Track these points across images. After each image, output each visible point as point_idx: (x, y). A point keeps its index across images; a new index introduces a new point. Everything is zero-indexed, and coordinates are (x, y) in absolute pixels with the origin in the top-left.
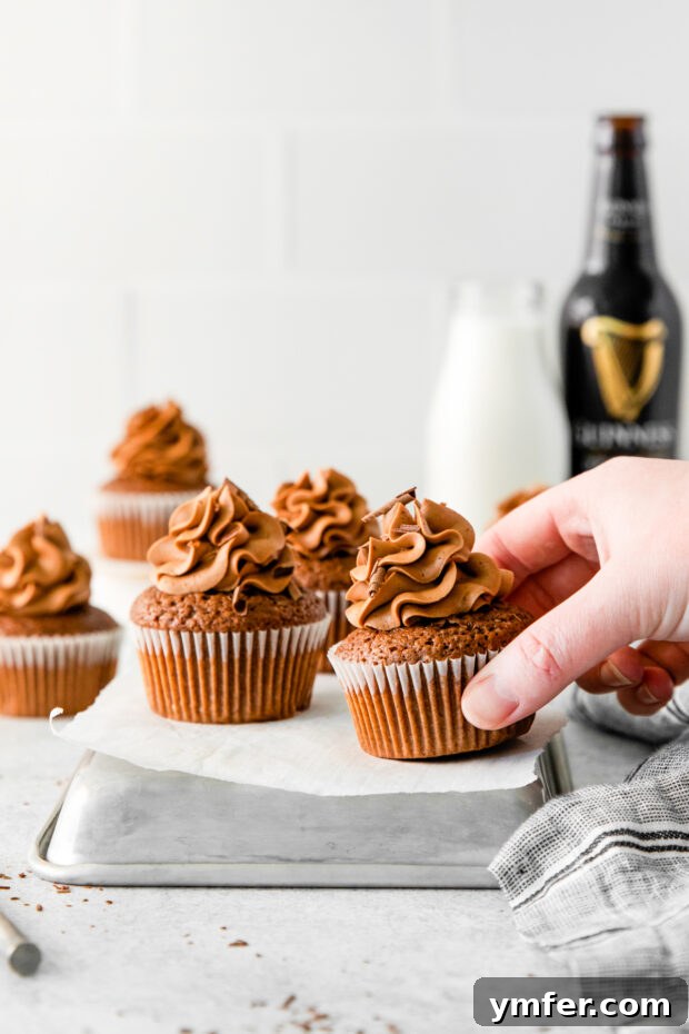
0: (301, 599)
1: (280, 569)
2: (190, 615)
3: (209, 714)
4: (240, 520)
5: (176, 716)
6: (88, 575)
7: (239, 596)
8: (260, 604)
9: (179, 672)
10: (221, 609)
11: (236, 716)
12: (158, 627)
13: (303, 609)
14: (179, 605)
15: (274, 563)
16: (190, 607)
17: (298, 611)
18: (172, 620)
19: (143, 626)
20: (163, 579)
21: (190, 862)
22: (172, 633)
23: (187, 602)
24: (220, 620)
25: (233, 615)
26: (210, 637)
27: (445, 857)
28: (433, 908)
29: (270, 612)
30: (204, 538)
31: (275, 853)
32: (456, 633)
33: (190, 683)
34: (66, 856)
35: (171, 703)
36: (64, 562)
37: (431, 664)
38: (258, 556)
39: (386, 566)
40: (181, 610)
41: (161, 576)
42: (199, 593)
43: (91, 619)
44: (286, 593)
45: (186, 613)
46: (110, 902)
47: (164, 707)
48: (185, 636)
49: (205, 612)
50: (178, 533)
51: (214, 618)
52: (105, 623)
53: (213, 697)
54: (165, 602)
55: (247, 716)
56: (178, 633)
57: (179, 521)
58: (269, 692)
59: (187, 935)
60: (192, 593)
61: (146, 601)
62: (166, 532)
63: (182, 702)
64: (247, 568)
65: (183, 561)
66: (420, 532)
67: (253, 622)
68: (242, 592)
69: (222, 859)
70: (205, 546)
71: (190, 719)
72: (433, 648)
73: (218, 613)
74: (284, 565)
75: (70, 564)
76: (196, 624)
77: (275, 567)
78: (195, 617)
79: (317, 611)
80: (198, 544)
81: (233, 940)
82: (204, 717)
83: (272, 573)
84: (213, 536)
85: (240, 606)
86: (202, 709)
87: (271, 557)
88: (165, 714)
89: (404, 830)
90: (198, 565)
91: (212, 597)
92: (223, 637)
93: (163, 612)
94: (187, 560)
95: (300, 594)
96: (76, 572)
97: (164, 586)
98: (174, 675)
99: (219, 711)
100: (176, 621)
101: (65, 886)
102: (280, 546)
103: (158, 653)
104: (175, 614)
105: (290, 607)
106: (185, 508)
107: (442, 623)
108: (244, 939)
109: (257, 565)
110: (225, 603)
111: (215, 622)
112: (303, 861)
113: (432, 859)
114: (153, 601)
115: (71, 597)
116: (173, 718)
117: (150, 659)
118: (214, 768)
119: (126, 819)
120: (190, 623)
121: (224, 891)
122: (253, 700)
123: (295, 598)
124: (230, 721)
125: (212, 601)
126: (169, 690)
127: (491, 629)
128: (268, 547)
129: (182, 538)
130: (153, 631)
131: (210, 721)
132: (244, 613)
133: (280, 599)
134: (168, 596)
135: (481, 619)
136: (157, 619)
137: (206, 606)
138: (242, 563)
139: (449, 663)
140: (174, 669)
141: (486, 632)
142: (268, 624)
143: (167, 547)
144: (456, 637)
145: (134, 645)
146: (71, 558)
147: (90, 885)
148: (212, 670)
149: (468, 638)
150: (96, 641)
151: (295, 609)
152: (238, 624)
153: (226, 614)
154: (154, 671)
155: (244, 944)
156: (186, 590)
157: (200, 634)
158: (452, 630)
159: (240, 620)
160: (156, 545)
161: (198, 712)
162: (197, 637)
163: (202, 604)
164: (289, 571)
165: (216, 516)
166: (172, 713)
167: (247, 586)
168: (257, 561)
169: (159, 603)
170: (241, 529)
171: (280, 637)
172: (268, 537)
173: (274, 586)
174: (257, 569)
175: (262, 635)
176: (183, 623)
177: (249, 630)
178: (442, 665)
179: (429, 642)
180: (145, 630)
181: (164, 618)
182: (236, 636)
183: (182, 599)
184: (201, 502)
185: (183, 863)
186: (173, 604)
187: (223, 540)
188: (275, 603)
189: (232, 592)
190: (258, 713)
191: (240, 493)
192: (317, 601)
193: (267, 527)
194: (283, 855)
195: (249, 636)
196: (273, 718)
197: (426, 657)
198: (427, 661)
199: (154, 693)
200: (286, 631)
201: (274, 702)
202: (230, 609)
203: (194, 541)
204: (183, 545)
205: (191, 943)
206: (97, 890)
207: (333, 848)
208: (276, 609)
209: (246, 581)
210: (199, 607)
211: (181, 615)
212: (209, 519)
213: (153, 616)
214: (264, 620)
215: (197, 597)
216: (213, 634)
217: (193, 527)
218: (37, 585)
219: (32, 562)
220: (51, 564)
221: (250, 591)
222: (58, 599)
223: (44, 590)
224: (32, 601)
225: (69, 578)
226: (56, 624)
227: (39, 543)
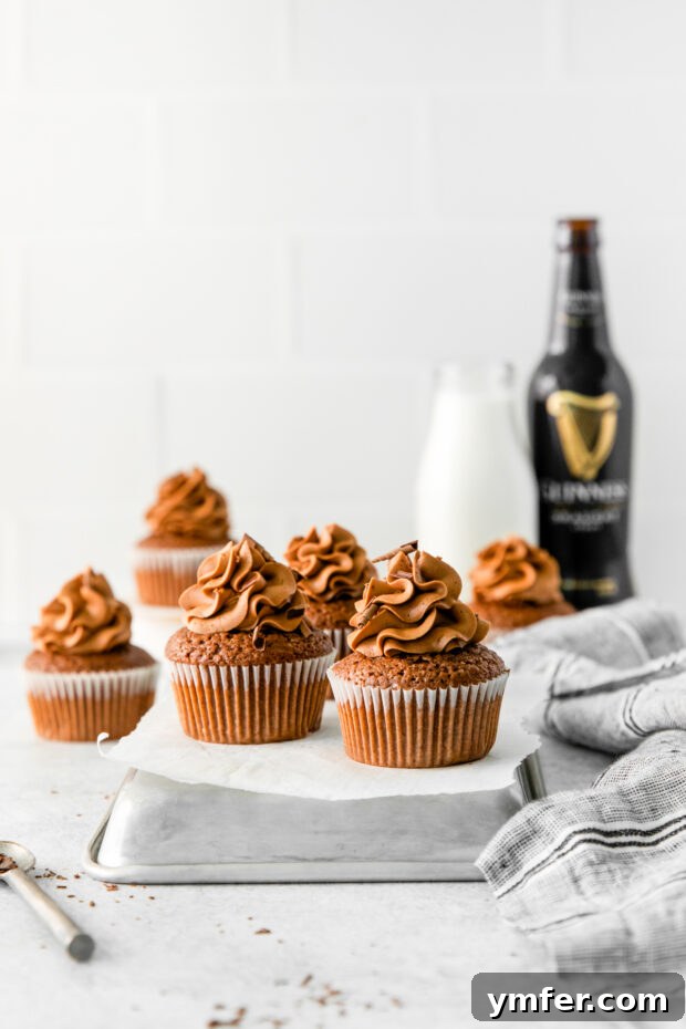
0: (311, 635)
1: (293, 610)
2: (216, 652)
3: (234, 736)
4: (257, 570)
5: (206, 738)
6: (129, 619)
7: (258, 635)
8: (276, 641)
9: (207, 700)
10: (243, 646)
11: (257, 737)
12: (189, 663)
13: (312, 644)
14: (207, 643)
15: (287, 606)
16: (216, 644)
17: (309, 646)
18: (201, 656)
19: (176, 662)
20: (193, 621)
21: (220, 863)
22: (201, 667)
23: (213, 640)
24: (242, 655)
25: (253, 651)
26: (234, 670)
27: (439, 855)
28: (429, 898)
29: (287, 649)
30: (227, 585)
31: (292, 853)
33: (217, 710)
34: (114, 858)
35: (201, 727)
36: (108, 608)
38: (273, 600)
39: (379, 604)
40: (209, 648)
41: (191, 618)
42: (224, 632)
43: (131, 657)
44: (298, 632)
45: (213, 650)
46: (152, 898)
47: (196, 730)
48: (212, 669)
49: (229, 649)
50: (205, 582)
51: (237, 654)
52: (144, 660)
53: (237, 722)
54: (195, 641)
55: (266, 738)
56: (207, 667)
57: (205, 571)
58: (285, 716)
59: (219, 925)
60: (218, 633)
61: (179, 641)
62: (194, 580)
63: (211, 726)
64: (264, 610)
65: (209, 605)
66: (411, 580)
67: (271, 657)
68: (260, 631)
69: (247, 859)
70: (229, 591)
71: (217, 741)
73: (240, 649)
74: (296, 608)
75: (113, 611)
76: (222, 659)
77: (289, 609)
78: (221, 653)
79: (325, 646)
80: (222, 590)
81: (259, 928)
82: (230, 739)
83: (286, 614)
84: (235, 584)
85: (259, 643)
86: (228, 732)
87: (285, 601)
88: (196, 737)
89: (403, 832)
90: (222, 609)
91: (235, 636)
92: (245, 670)
93: (193, 650)
94: (213, 604)
95: (310, 632)
96: (118, 617)
97: (194, 627)
98: (204, 703)
99: (243, 733)
100: (205, 657)
101: (114, 885)
102: (293, 592)
103: (189, 684)
104: (204, 650)
105: (302, 643)
106: (210, 560)
108: (267, 927)
109: (272, 608)
110: (246, 641)
111: (238, 657)
112: (317, 860)
113: (427, 857)
114: (185, 640)
115: (114, 637)
116: (203, 740)
117: (183, 689)
118: (239, 781)
119: (164, 827)
120: (216, 658)
121: (250, 887)
122: (271, 723)
123: (306, 635)
124: (252, 742)
125: (235, 639)
126: (199, 716)
128: (281, 592)
129: (208, 585)
130: (185, 666)
131: (235, 742)
132: (263, 649)
133: (294, 637)
134: (197, 635)
136: (188, 655)
137: (229, 644)
138: (260, 606)
140: (204, 698)
142: (283, 658)
143: (195, 594)
145: (168, 678)
146: (114, 605)
147: (135, 884)
148: (236, 698)
150: (137, 674)
151: (306, 645)
152: (258, 659)
153: (247, 650)
154: (187, 700)
155: (268, 932)
156: (213, 631)
157: (225, 668)
159: (259, 655)
160: (186, 591)
161: (224, 735)
162: (223, 670)
163: (226, 641)
164: (301, 612)
165: (237, 567)
166: (203, 735)
167: (264, 626)
168: (273, 604)
169: (190, 642)
170: (259, 577)
171: (294, 669)
172: (282, 583)
173: (287, 625)
174: (273, 611)
175: (278, 667)
176: (211, 658)
177: (267, 663)
179: (401, 673)
180: (178, 664)
181: (194, 655)
182: (256, 669)
183: (210, 638)
184: (224, 555)
185: (214, 864)
186: (202, 642)
187: (244, 587)
188: (289, 640)
189: (252, 631)
190: (276, 734)
191: (257, 546)
192: (325, 638)
193: (281, 576)
194: (300, 856)
195: (267, 668)
196: (289, 739)
198: (396, 689)
199: (187, 719)
200: (299, 664)
201: (289, 725)
202: (250, 646)
203: (219, 588)
204: (209, 592)
205: (222, 932)
206: (141, 888)
207: (342, 849)
208: (290, 645)
209: (263, 622)
210: (224, 644)
211: (209, 652)
212: (231, 569)
213: (185, 652)
214: (279, 654)
215: (222, 636)
216: (236, 668)
217: (218, 576)
218: (85, 628)
219: (80, 609)
220: (96, 609)
221: (267, 630)
222: (103, 640)
223: (91, 633)
224: (81, 642)
225: (112, 622)
226: (101, 661)
227: (86, 592)
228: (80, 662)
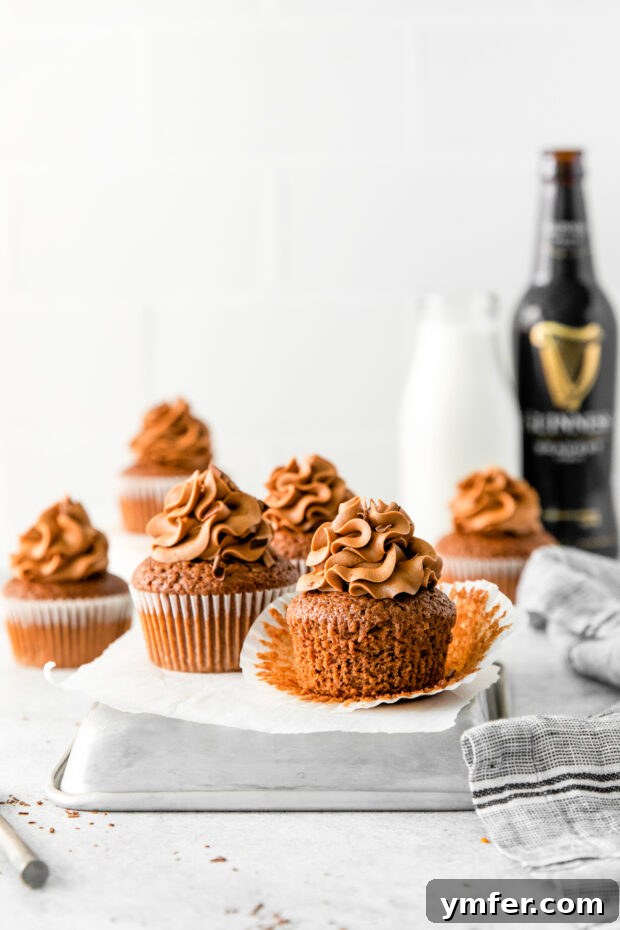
0: (274, 566)
1: (256, 540)
2: (177, 581)
3: (194, 665)
4: (222, 499)
5: (168, 666)
6: (106, 547)
7: (218, 564)
8: (237, 571)
9: (169, 629)
10: (203, 575)
11: (218, 667)
12: (151, 591)
13: (275, 575)
14: (168, 571)
15: (252, 535)
16: (178, 573)
17: (271, 576)
18: (162, 584)
19: (139, 590)
20: (158, 549)
21: (181, 791)
22: (162, 596)
23: (174, 568)
24: (201, 584)
25: (213, 580)
26: (193, 599)
27: (399, 784)
28: (387, 828)
29: (246, 578)
30: (191, 514)
31: (254, 782)
33: (178, 638)
34: (77, 787)
35: (164, 656)
36: (85, 536)
38: (236, 530)
40: (170, 576)
41: (155, 547)
42: (186, 561)
43: (108, 584)
44: (261, 561)
45: (174, 578)
46: (113, 825)
47: (159, 659)
48: (172, 598)
49: (189, 578)
50: (170, 510)
51: (197, 583)
52: (120, 588)
53: (198, 650)
54: (157, 569)
55: (227, 667)
56: (167, 596)
57: (172, 500)
59: (176, 853)
60: (180, 562)
61: (143, 569)
62: (162, 511)
63: (173, 655)
64: (226, 540)
65: (171, 534)
67: (230, 587)
68: (221, 560)
69: (208, 788)
70: (192, 521)
71: (179, 668)
73: (200, 579)
74: (259, 538)
75: (90, 539)
76: (182, 588)
77: (253, 539)
78: (181, 582)
79: (288, 577)
80: (185, 519)
81: (214, 857)
82: (191, 668)
83: (249, 544)
84: (198, 513)
85: (219, 572)
86: (189, 661)
87: (248, 530)
88: (160, 664)
89: (364, 762)
90: (185, 538)
91: (197, 565)
92: (205, 599)
93: (155, 578)
94: (176, 532)
95: (273, 562)
96: (95, 544)
97: (158, 556)
98: (165, 631)
99: (203, 662)
100: (165, 586)
101: (75, 812)
102: (257, 521)
103: (152, 614)
104: (164, 579)
105: (263, 573)
106: (174, 490)
108: (224, 856)
109: (236, 538)
110: (207, 570)
111: (197, 586)
112: (278, 789)
113: (388, 786)
114: (148, 568)
115: (91, 566)
116: (166, 668)
117: (147, 617)
119: (126, 754)
120: (176, 587)
121: (210, 815)
123: (269, 565)
124: (213, 670)
125: (196, 568)
126: (162, 645)
128: (243, 523)
129: (173, 514)
130: (147, 594)
131: (196, 670)
132: (222, 579)
133: (255, 567)
134: (160, 564)
136: (150, 583)
137: (190, 572)
138: (222, 535)
140: (165, 626)
142: (243, 587)
143: (161, 522)
146: (91, 533)
147: (96, 811)
148: (196, 627)
150: (112, 603)
151: (267, 575)
152: (217, 588)
153: (207, 580)
154: (150, 628)
155: (224, 860)
156: (175, 559)
157: (185, 596)
159: (219, 585)
160: (153, 520)
161: (186, 663)
162: (183, 599)
163: (187, 571)
164: (264, 543)
165: (201, 496)
166: (165, 663)
167: (228, 555)
168: (235, 534)
169: (152, 570)
170: (222, 507)
171: (254, 599)
172: (246, 513)
173: (250, 555)
174: (236, 541)
175: (238, 597)
176: (171, 587)
177: (227, 593)
180: (141, 593)
181: (156, 583)
182: (216, 598)
183: (171, 567)
184: (189, 484)
185: (174, 791)
186: (163, 571)
187: (207, 516)
188: (250, 570)
189: (213, 560)
191: (223, 476)
192: (289, 568)
193: (246, 505)
194: (261, 784)
195: (227, 598)
199: (150, 646)
200: (259, 594)
202: (210, 575)
203: (182, 517)
204: (173, 521)
205: (178, 859)
206: (102, 815)
207: (303, 777)
208: (251, 575)
209: (225, 552)
210: (185, 573)
211: (169, 580)
212: (196, 495)
213: (147, 581)
214: (238, 584)
215: (184, 564)
216: (195, 597)
217: (182, 505)
218: (62, 556)
219: (57, 537)
220: (73, 538)
221: (229, 559)
222: (80, 567)
223: (68, 560)
224: (58, 570)
225: (89, 550)
226: (78, 589)
227: (63, 520)
228: (57, 589)
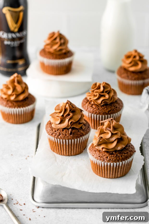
0: (85, 129)
1: (80, 123)
2: (59, 135)
7: (71, 130)
8: (75, 132)
10: (67, 134)
12: (52, 136)
14: (57, 132)
16: (60, 133)
18: (55, 136)
19: (49, 134)
20: (53, 124)
22: (55, 138)
23: (59, 131)
25: (69, 136)
26: (64, 141)
29: (78, 134)
30: (63, 116)
32: (113, 157)
33: (60, 148)
35: (55, 150)
36: (22, 88)
37: (106, 163)
38: (75, 121)
39: (102, 137)
42: (62, 129)
44: (81, 128)
47: (54, 150)
48: (58, 140)
49: (63, 134)
50: (57, 113)
53: (65, 151)
54: (54, 130)
55: (72, 155)
56: (57, 139)
57: (57, 109)
58: (77, 150)
64: (72, 124)
66: (111, 131)
67: (74, 137)
72: (108, 159)
73: (66, 135)
76: (61, 137)
78: (61, 135)
80: (61, 117)
82: (63, 154)
83: (78, 123)
84: (65, 116)
85: (71, 134)
88: (54, 151)
90: (62, 122)
92: (67, 141)
93: (53, 133)
94: (58, 122)
97: (54, 126)
98: (56, 145)
99: (66, 154)
100: (56, 136)
102: (80, 117)
103: (52, 141)
104: (56, 134)
107: (111, 153)
110: (67, 132)
111: (65, 137)
120: (59, 137)
122: (74, 151)
123: (83, 129)
124: (69, 155)
125: (64, 131)
126: (55, 148)
127: (121, 156)
128: (77, 118)
129: (57, 115)
131: (64, 155)
132: (72, 136)
133: (80, 130)
134: (54, 129)
135: (120, 153)
137: (63, 133)
139: (110, 164)
141: (120, 157)
142: (77, 137)
144: (113, 158)
148: (64, 146)
149: (116, 158)
152: (71, 138)
156: (58, 128)
158: (113, 156)
161: (61, 153)
162: (61, 140)
163: (62, 132)
170: (71, 115)
172: (77, 114)
173: (78, 127)
175: (76, 140)
176: (58, 137)
178: (109, 164)
179: (107, 157)
182: (70, 141)
183: (58, 130)
186: (55, 131)
187: (67, 117)
190: (75, 154)
193: (77, 111)
195: (73, 140)
196: (78, 154)
197: (106, 161)
198: (106, 162)
200: (81, 138)
201: (78, 151)
202: (68, 134)
204: (58, 117)
209: (72, 126)
212: (64, 110)
213: (51, 133)
215: (61, 130)
216: (65, 140)
217: (60, 112)
219: (14, 89)
220: (19, 89)
221: (73, 128)
222: (21, 97)
224: (16, 98)
225: (23, 92)
227: (16, 84)
228: (15, 104)
